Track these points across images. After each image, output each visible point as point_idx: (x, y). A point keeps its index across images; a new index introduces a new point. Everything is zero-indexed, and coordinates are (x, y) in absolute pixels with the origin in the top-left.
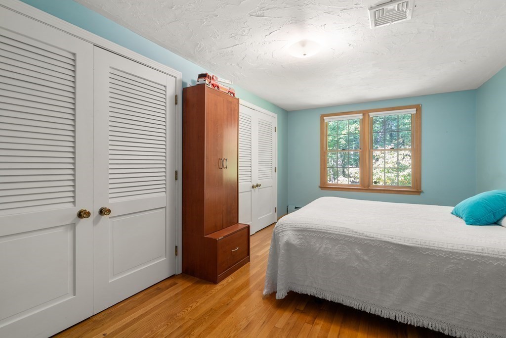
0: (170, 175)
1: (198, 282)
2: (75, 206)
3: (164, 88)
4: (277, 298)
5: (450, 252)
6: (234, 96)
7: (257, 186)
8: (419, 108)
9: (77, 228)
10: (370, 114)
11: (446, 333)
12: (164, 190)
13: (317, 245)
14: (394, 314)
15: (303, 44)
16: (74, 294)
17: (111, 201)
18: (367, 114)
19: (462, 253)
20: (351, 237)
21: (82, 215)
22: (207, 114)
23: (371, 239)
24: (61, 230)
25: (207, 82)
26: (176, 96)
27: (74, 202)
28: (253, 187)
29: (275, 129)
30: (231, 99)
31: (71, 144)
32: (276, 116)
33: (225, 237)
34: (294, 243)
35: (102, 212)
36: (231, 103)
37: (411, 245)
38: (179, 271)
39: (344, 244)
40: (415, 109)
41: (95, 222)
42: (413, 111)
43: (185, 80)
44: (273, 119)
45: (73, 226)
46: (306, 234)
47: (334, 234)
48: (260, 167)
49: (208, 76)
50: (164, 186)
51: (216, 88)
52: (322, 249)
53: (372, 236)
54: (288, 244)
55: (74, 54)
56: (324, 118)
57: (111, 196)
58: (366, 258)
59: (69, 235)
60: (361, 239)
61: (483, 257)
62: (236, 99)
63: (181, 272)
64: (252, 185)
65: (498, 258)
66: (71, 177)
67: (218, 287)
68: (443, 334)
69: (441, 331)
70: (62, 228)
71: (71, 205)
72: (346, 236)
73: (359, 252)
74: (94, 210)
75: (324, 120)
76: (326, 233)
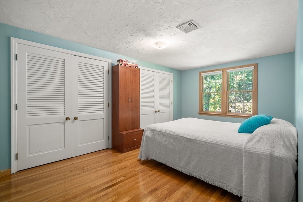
0: (106, 105)
1: (116, 152)
2: (65, 115)
3: (103, 67)
4: (142, 160)
5: (205, 142)
6: (137, 68)
7: (158, 111)
8: (256, 66)
9: (66, 124)
10: (227, 70)
11: (202, 180)
12: (103, 111)
13: (158, 137)
14: (184, 170)
15: (157, 44)
16: (65, 148)
17: (79, 114)
18: (225, 71)
19: (209, 143)
20: (170, 134)
21: (67, 119)
22: (120, 77)
23: (177, 135)
24: (60, 124)
25: (120, 63)
26: (109, 70)
27: (64, 114)
28: (155, 112)
29: (172, 81)
30: (135, 70)
31: (64, 93)
32: (173, 74)
33: (127, 133)
34: (149, 136)
35: (75, 118)
36: (135, 71)
37: (191, 138)
38: (110, 147)
39: (167, 137)
40: (254, 67)
41: (73, 122)
42: (252, 68)
43: (113, 63)
44: (170, 76)
45: (64, 123)
46: (154, 132)
47: (164, 132)
48: (160, 102)
49: (121, 60)
50: (103, 109)
51: (126, 65)
52: (159, 139)
53: (178, 134)
54: (147, 136)
55: (65, 60)
56: (201, 74)
57: (79, 112)
58: (174, 144)
59: (63, 126)
60: (174, 135)
61: (217, 144)
62: (138, 69)
63: (111, 148)
64: (155, 111)
65: (223, 145)
66: (64, 105)
67: (123, 154)
68: (200, 180)
69: (200, 179)
70: (60, 123)
71: (63, 115)
72: (168, 134)
73: (172, 141)
74: (72, 117)
75: (201, 75)
76: (161, 132)
